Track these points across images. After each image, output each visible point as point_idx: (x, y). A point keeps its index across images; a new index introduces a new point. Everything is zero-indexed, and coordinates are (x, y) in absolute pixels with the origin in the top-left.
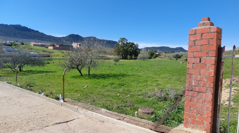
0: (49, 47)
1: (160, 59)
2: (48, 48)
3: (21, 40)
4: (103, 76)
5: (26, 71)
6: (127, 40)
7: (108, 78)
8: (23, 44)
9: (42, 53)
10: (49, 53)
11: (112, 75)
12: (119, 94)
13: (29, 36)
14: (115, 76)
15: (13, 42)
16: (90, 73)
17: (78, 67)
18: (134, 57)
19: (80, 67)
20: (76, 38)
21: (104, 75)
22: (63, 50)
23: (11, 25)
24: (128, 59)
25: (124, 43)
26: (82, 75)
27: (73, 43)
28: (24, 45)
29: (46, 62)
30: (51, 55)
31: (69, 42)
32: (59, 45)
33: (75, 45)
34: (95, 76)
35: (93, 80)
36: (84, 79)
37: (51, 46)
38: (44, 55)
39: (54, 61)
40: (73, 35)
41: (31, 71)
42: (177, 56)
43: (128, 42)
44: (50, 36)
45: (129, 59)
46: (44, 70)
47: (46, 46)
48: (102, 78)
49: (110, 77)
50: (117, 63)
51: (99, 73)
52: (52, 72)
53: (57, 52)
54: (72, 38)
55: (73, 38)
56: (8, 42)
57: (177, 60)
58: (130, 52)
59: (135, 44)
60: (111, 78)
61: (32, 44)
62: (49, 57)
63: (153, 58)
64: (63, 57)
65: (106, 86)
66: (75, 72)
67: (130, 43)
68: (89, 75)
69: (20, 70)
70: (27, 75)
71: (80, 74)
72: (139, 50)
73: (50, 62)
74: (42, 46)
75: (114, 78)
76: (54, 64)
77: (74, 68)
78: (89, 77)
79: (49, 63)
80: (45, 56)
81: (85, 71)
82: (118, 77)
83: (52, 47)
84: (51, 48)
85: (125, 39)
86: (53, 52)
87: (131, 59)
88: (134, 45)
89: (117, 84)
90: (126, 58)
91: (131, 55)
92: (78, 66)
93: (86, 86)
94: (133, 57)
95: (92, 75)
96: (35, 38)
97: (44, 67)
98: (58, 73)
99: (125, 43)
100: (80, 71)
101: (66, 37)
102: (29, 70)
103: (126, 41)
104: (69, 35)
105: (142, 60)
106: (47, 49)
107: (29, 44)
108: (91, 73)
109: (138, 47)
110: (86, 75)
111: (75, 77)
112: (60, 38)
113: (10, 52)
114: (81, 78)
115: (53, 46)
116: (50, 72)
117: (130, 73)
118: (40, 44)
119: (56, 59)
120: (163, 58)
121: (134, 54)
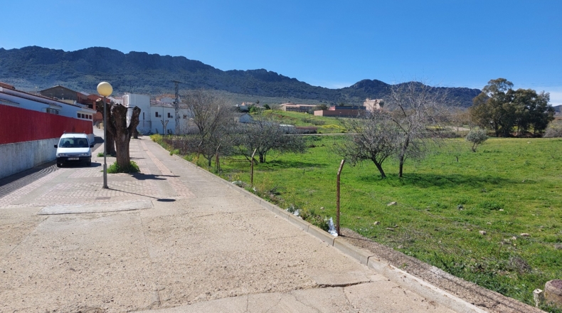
0: (315, 112)
2: (313, 113)
3: (264, 100)
4: (438, 181)
5: (272, 162)
6: (510, 84)
7: (452, 187)
8: (268, 108)
9: (301, 125)
10: (314, 126)
11: (463, 179)
12: (482, 232)
13: (279, 92)
14: (472, 182)
15: (251, 104)
16: (404, 171)
17: (374, 156)
18: (535, 130)
19: (379, 156)
20: (372, 88)
21: (439, 178)
22: (342, 116)
23: (249, 71)
24: (513, 136)
25: (503, 93)
26: (383, 175)
27: (367, 100)
28: (270, 109)
29: (308, 143)
30: (319, 128)
31: (358, 98)
32: (337, 107)
33: (370, 105)
34: (416, 180)
35: (411, 189)
36: (388, 185)
37: (319, 108)
38: (305, 129)
39: (324, 141)
40: (368, 81)
41: (279, 162)
43: (515, 89)
44: (319, 87)
45: (517, 137)
46: (304, 161)
47: (310, 110)
48: (435, 185)
49: (458, 183)
50: (480, 148)
51: (427, 172)
52: (319, 166)
53: (331, 123)
54: (363, 89)
55: (366, 89)
56: (243, 104)
58: (520, 115)
59: (538, 93)
60: (460, 187)
61: (285, 106)
62: (315, 132)
64: (343, 132)
65: (446, 207)
66: (369, 168)
67: (519, 92)
68: (401, 176)
69: (262, 160)
70: (273, 170)
71: (378, 173)
72: (551, 109)
73: (316, 143)
74: (302, 110)
75: (470, 187)
76: (324, 147)
77: (364, 157)
78: (401, 180)
79: (314, 147)
80: (306, 131)
81: (390, 166)
82: (480, 186)
83: (322, 111)
84: (319, 113)
85: (504, 81)
86: (323, 123)
87: (524, 134)
88: (534, 95)
89: (476, 205)
90: (507, 134)
91: (524, 123)
92: (374, 153)
93: (393, 203)
94: (532, 131)
95: (408, 175)
96: (290, 94)
97: (304, 155)
98: (331, 168)
99: (506, 92)
100: (379, 166)
101: (352, 87)
102: (277, 160)
103: (508, 87)
104: (358, 83)
106: (311, 116)
107: (279, 107)
108: (407, 170)
109: (549, 103)
110: (394, 175)
111: (367, 178)
112: (339, 90)
113: (244, 125)
114: (382, 181)
115: (324, 108)
116: (315, 165)
117: (519, 175)
118: (298, 106)
119: (328, 137)
121: (532, 121)
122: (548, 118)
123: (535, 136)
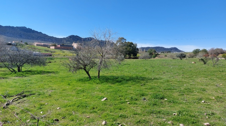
0: (51, 47)
1: (159, 59)
2: (50, 48)
3: (25, 41)
6: (125, 40)
9: (44, 52)
10: (51, 53)
13: (33, 37)
15: (18, 42)
19: (87, 68)
22: (63, 49)
23: (17, 27)
24: (126, 59)
26: (90, 77)
27: (74, 43)
28: (28, 45)
29: (48, 61)
30: (53, 54)
31: (69, 42)
32: (61, 45)
33: (75, 45)
37: (53, 46)
38: (46, 54)
39: (55, 60)
40: (73, 36)
41: (30, 71)
42: (181, 56)
43: (127, 42)
44: (52, 37)
45: (128, 59)
46: (46, 70)
47: (48, 46)
52: (54, 73)
53: (58, 52)
54: (72, 39)
55: (73, 39)
56: (13, 42)
57: (181, 59)
58: (129, 51)
59: (134, 44)
61: (35, 44)
62: (51, 56)
63: (152, 57)
64: (64, 56)
67: (129, 43)
69: (19, 70)
71: (87, 76)
72: (138, 49)
73: (51, 61)
74: (44, 46)
76: (55, 63)
78: (99, 80)
79: (50, 62)
80: (47, 55)
83: (54, 47)
84: (53, 48)
85: (123, 38)
86: (54, 52)
87: (130, 58)
88: (133, 44)
91: (129, 54)
92: (85, 66)
94: (132, 57)
95: (102, 77)
96: (38, 39)
97: (46, 67)
98: (60, 74)
99: (124, 42)
100: (88, 73)
101: (67, 38)
104: (69, 36)
105: (145, 59)
106: (49, 49)
107: (32, 44)
109: (137, 47)
110: (95, 77)
111: (82, 80)
112: (61, 39)
115: (55, 46)
116: (52, 72)
118: (42, 44)
119: (57, 58)
120: (162, 57)
121: (132, 53)
122: (137, 52)
123: (133, 58)
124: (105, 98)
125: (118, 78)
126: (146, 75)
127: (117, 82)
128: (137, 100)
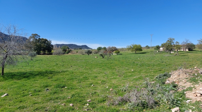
1: (72, 54)
6: (39, 36)
24: (41, 55)
25: (37, 39)
42: (88, 52)
43: (41, 38)
45: (42, 55)
57: (88, 55)
58: (43, 47)
59: (48, 40)
63: (66, 53)
67: (43, 39)
72: (52, 46)
85: (37, 35)
87: (44, 54)
90: (39, 53)
91: (44, 50)
94: (47, 53)
99: (38, 39)
103: (38, 37)
105: (58, 55)
109: (51, 44)
120: (74, 53)
121: (47, 49)
122: (52, 49)
123: (48, 54)
124: (6, 94)
125: (25, 74)
126: (56, 69)
127: (24, 77)
128: (40, 91)
